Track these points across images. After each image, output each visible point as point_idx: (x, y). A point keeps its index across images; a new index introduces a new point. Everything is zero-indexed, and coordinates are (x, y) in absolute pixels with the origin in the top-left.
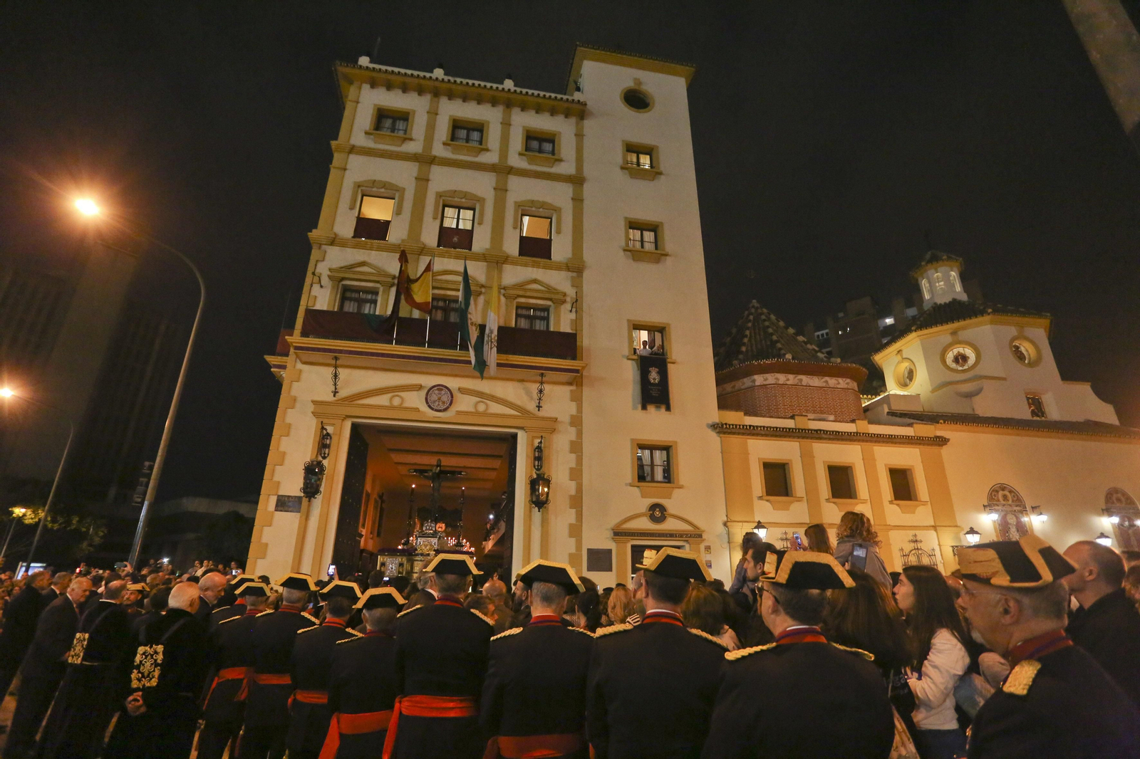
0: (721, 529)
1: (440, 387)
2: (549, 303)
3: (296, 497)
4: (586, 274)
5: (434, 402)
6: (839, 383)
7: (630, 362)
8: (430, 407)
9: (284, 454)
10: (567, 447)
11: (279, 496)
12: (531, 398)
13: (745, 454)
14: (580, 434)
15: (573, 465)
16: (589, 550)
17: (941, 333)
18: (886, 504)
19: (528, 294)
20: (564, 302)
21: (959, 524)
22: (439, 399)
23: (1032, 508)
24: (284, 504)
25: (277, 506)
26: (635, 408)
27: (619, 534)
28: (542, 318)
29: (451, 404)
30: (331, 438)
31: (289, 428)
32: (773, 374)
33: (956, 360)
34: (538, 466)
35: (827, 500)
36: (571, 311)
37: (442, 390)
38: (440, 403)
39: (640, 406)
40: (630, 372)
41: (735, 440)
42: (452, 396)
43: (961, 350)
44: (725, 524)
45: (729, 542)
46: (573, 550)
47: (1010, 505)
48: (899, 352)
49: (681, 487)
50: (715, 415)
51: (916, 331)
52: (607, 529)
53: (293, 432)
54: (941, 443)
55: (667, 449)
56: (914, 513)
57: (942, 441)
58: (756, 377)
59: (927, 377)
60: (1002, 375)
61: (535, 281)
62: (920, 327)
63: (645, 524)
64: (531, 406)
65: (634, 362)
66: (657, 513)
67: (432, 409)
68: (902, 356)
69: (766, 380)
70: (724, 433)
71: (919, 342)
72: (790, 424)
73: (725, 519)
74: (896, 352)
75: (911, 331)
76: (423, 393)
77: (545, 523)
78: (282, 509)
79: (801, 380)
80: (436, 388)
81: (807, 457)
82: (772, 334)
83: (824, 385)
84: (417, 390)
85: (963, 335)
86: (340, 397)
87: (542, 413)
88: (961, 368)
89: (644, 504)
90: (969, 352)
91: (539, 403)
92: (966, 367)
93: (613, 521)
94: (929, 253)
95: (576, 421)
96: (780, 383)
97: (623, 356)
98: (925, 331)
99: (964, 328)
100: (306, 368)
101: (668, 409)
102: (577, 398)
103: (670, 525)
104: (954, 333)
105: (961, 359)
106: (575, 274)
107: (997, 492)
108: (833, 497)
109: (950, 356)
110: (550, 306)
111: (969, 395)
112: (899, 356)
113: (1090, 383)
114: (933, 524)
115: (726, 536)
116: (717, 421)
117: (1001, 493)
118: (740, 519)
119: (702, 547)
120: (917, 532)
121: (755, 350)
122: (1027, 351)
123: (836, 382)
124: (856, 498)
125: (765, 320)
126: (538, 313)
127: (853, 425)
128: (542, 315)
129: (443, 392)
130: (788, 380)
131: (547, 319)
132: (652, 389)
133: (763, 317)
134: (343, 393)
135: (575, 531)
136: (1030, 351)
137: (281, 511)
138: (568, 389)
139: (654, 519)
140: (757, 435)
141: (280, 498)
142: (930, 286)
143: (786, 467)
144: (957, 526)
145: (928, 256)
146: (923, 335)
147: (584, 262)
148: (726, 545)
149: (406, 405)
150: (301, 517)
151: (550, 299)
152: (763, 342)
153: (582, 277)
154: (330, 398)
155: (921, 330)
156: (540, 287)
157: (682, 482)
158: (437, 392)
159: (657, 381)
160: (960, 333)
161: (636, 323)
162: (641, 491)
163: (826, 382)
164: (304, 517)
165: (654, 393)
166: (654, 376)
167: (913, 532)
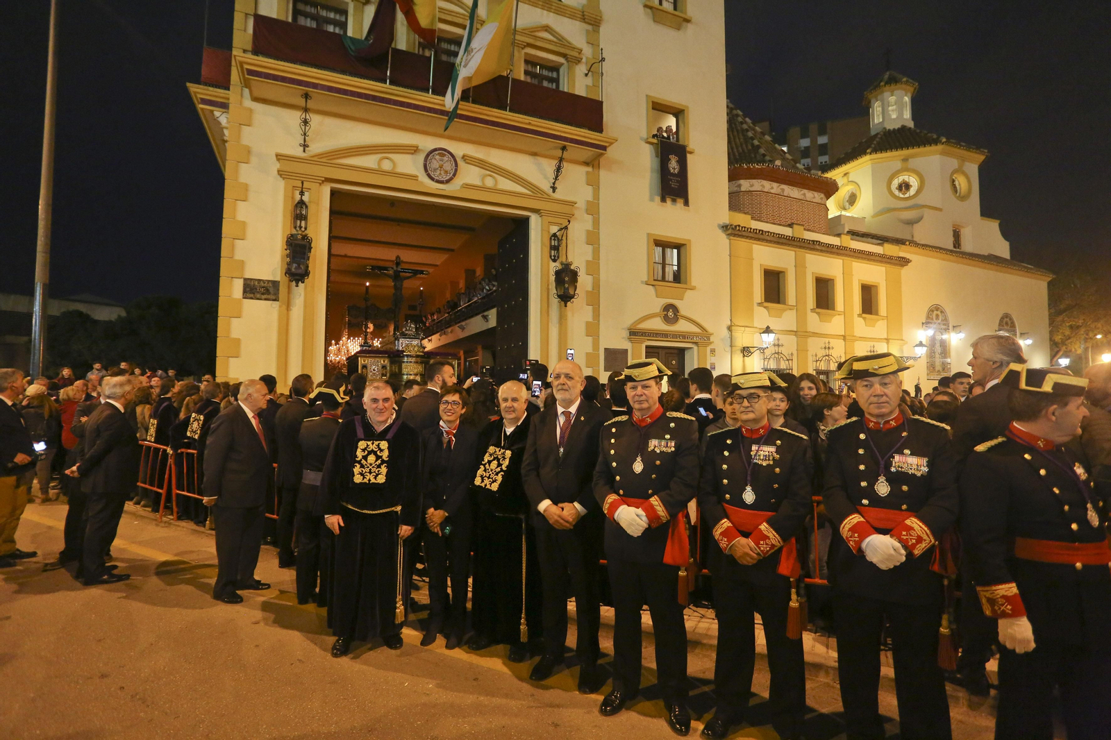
0: (725, 333)
1: (443, 151)
2: (562, 60)
3: (269, 281)
4: (603, 29)
5: (435, 170)
6: (814, 197)
7: (648, 145)
8: (429, 176)
9: (244, 223)
10: (583, 237)
11: (245, 280)
12: (546, 177)
13: (750, 259)
14: (596, 223)
15: (590, 258)
16: (606, 349)
17: (892, 159)
18: (856, 316)
19: (539, 44)
20: (578, 61)
21: (904, 338)
22: (441, 167)
23: (954, 327)
24: (254, 289)
25: (245, 292)
26: (652, 199)
27: (634, 333)
28: (551, 80)
29: (454, 175)
30: (307, 207)
31: (247, 190)
32: (759, 181)
33: (900, 188)
34: (554, 256)
35: (812, 310)
36: (586, 75)
37: (444, 155)
38: (442, 172)
39: (658, 199)
40: (646, 158)
41: (742, 244)
42: (456, 165)
43: (906, 178)
44: (729, 328)
45: (731, 346)
46: (590, 350)
47: (939, 324)
48: (845, 174)
49: (693, 289)
50: (726, 216)
51: (871, 154)
52: (623, 329)
53: (251, 195)
54: (904, 264)
55: (679, 247)
56: (874, 327)
57: (904, 262)
58: (742, 182)
59: (871, 202)
60: (938, 206)
61: (547, 28)
62: (875, 151)
63: (657, 324)
64: (545, 186)
65: (652, 146)
66: (670, 314)
67: (432, 179)
68: (848, 178)
69: (752, 186)
70: (735, 235)
71: (870, 165)
72: (787, 232)
73: (729, 323)
74: (842, 174)
75: (865, 153)
76: (421, 157)
77: (562, 318)
78: (252, 295)
79: (783, 190)
80: (437, 152)
81: (800, 266)
82: (752, 139)
83: (801, 197)
84: (412, 154)
85: (913, 163)
86: (312, 153)
87: (558, 195)
88: (902, 196)
89: (658, 304)
90: (914, 182)
91: (554, 184)
92: (907, 195)
93: (628, 322)
94: (888, 73)
95: (593, 209)
96: (765, 190)
97: (641, 139)
98: (879, 155)
99: (913, 156)
100: (258, 107)
101: (686, 203)
102: (594, 183)
103: (682, 326)
104: (905, 160)
105: (905, 186)
106: (590, 28)
107: (933, 311)
108: (817, 307)
109: (896, 183)
110: (562, 64)
111: (911, 223)
112: (845, 178)
113: (999, 221)
114: (886, 337)
115: (729, 340)
116: (727, 222)
117: (935, 312)
118: (743, 325)
119: (708, 349)
120: (876, 344)
121: (737, 154)
122: (960, 185)
123: (812, 196)
124: (833, 309)
125: (742, 123)
126: (545, 73)
127: (838, 239)
128: (550, 74)
129: (445, 159)
130: (772, 188)
131: (557, 81)
132: (671, 180)
133: (740, 119)
134: (316, 148)
135: (592, 330)
136: (962, 186)
137: (252, 298)
138: (584, 170)
139: (667, 319)
140: (763, 240)
141: (249, 282)
142: (883, 109)
143: (781, 275)
144: (902, 340)
145: (886, 76)
146: (878, 159)
147: (600, 12)
148: (728, 349)
149: (400, 170)
150: (280, 307)
151: (564, 56)
152: (744, 146)
153: (598, 32)
154: (299, 152)
155: (876, 153)
156: (550, 37)
157: (693, 284)
158: (437, 157)
159: (676, 171)
160: (910, 160)
161: (656, 101)
162: (656, 291)
163: (804, 194)
164: (284, 307)
165: (674, 185)
166: (673, 165)
167: (872, 344)
